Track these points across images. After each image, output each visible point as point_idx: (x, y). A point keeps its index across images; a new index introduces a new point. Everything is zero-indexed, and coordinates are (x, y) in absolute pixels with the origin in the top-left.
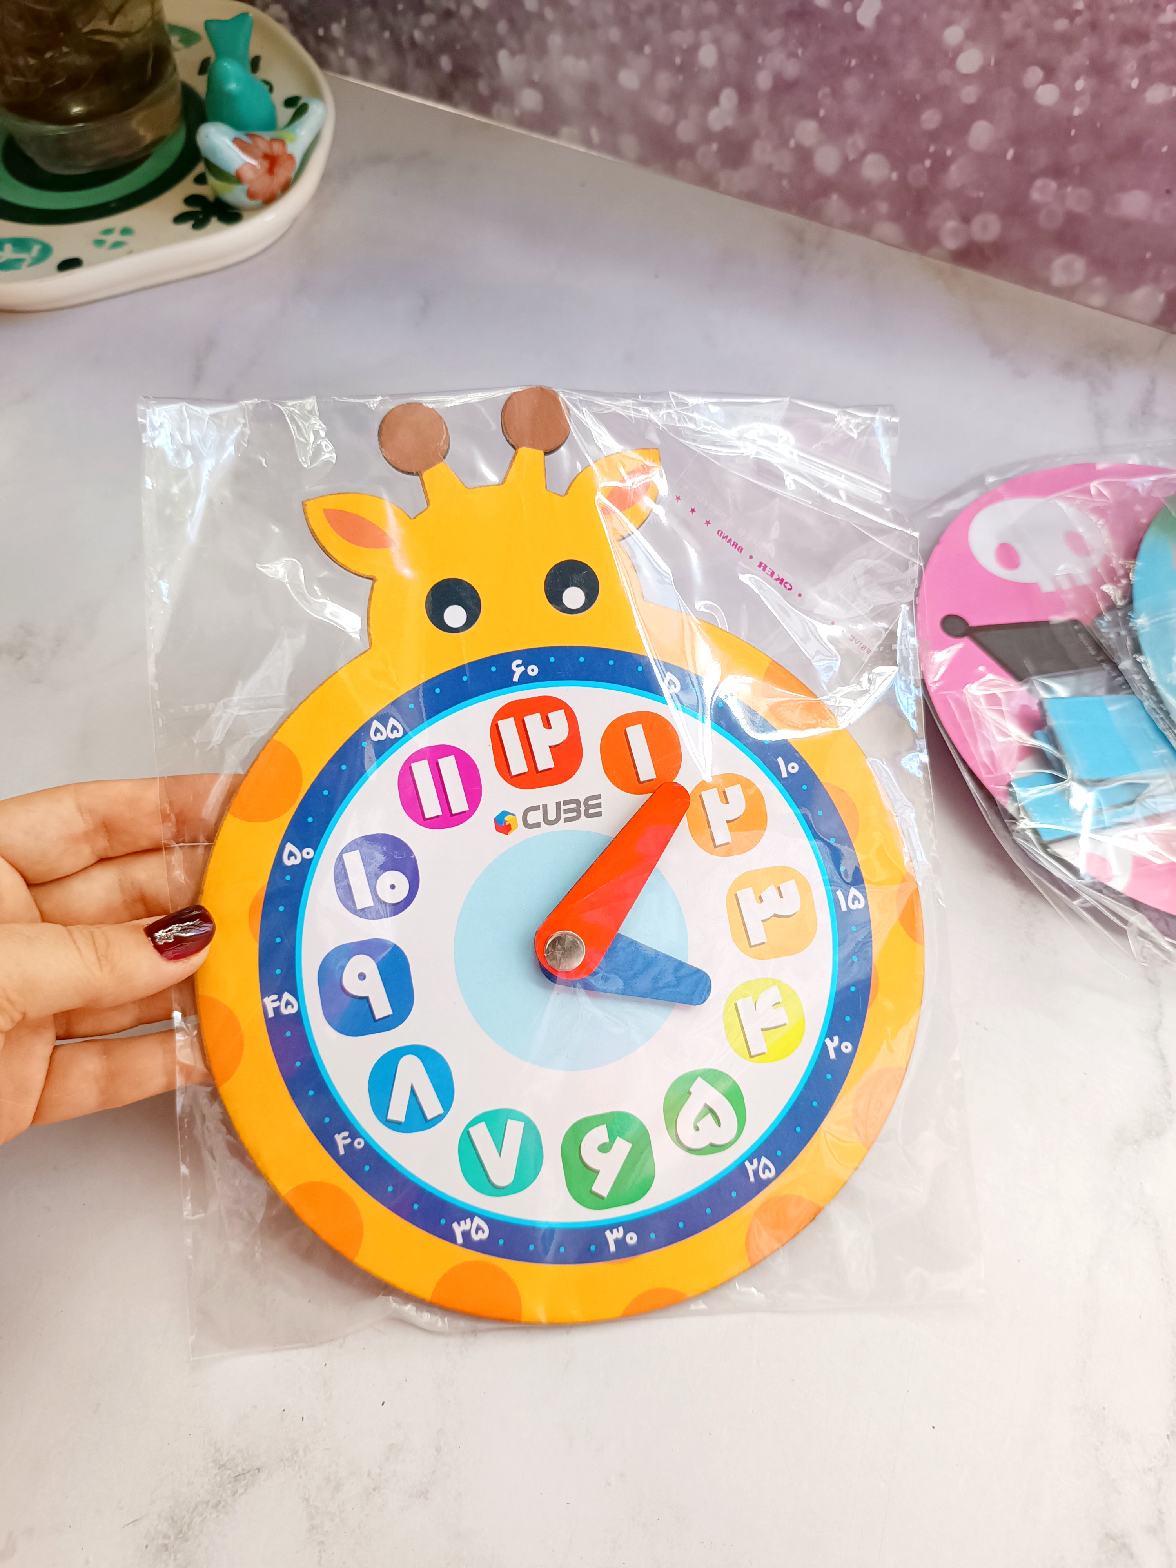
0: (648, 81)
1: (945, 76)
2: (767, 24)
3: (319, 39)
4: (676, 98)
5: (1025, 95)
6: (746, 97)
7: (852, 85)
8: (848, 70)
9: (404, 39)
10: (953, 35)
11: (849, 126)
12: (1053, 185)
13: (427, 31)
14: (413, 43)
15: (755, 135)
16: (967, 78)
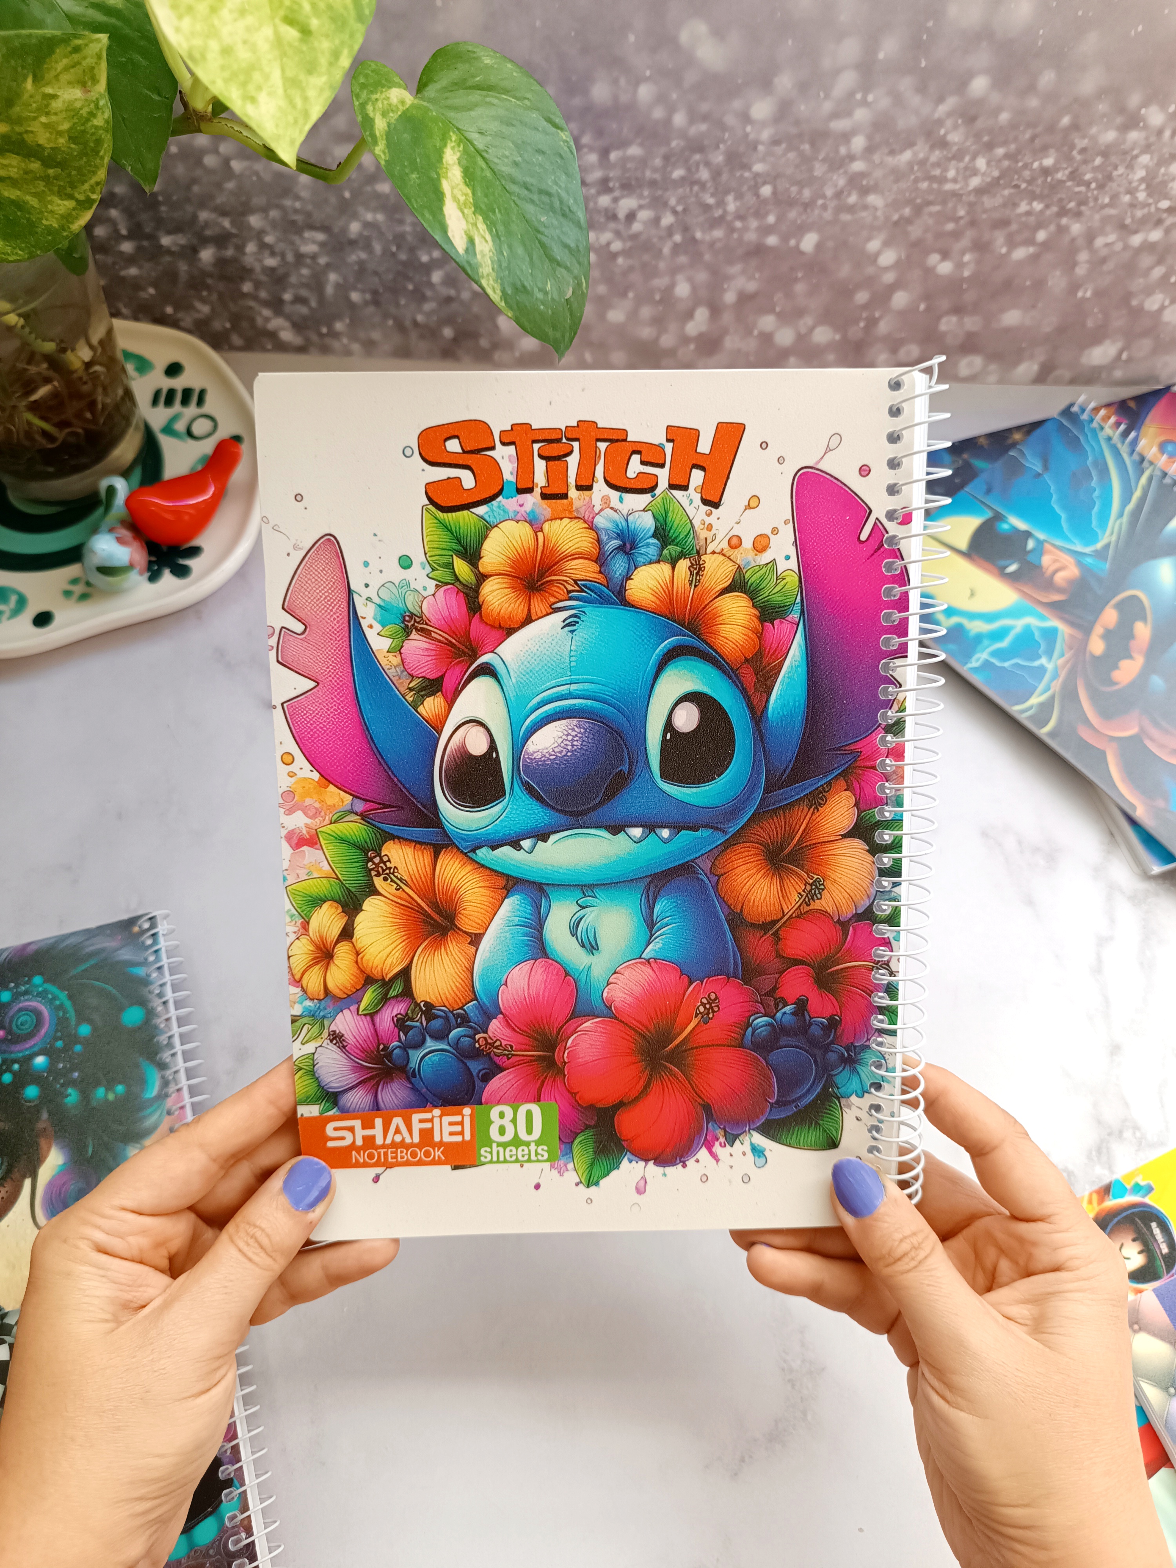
0: (633, 315)
1: (870, 270)
2: (730, 262)
3: (321, 335)
4: (658, 322)
5: (929, 271)
6: (715, 310)
7: (800, 288)
8: (796, 280)
9: (408, 323)
10: (873, 245)
11: (800, 313)
12: (954, 319)
13: (428, 314)
14: (416, 324)
15: (725, 332)
16: (886, 269)
